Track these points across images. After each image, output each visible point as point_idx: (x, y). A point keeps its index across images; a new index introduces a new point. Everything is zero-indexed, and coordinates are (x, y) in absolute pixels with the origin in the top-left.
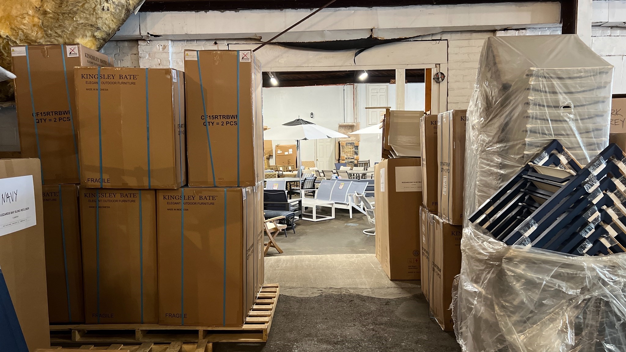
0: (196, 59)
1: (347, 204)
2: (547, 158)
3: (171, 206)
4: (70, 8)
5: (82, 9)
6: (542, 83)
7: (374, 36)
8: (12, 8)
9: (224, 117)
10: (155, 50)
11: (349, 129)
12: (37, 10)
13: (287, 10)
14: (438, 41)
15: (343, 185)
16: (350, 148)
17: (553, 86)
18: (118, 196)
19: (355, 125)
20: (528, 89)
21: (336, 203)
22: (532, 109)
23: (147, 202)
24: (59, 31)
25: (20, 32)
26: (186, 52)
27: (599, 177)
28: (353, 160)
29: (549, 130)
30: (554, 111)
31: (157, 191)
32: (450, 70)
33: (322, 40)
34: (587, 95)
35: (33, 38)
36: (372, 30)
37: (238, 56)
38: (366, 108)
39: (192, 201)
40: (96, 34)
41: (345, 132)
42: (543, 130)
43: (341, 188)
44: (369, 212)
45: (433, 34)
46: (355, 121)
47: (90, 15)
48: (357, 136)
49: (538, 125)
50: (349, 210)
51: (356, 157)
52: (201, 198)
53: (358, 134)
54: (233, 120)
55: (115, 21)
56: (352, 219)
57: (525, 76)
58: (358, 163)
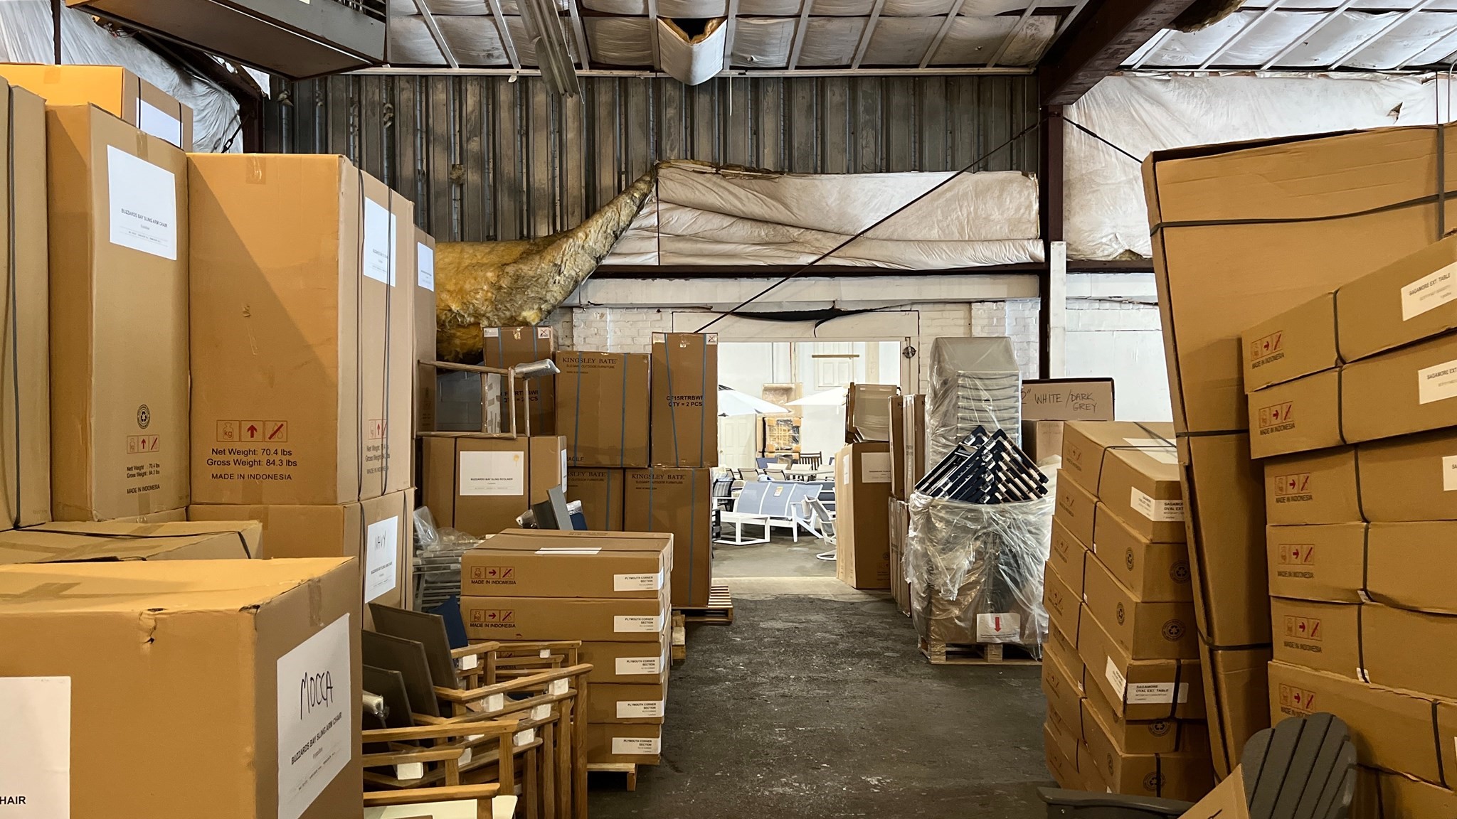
0: (664, 342)
1: (790, 519)
2: (974, 439)
3: (640, 485)
4: (525, 283)
5: (535, 284)
6: (968, 382)
7: (837, 307)
8: (465, 282)
9: (689, 398)
10: (592, 318)
11: (783, 394)
12: (492, 285)
13: (742, 279)
14: (907, 313)
15: (781, 491)
16: (784, 430)
17: (976, 385)
18: (587, 475)
19: (793, 386)
20: (958, 386)
21: (772, 518)
22: (962, 402)
23: (615, 481)
24: (508, 305)
25: (471, 306)
26: (654, 335)
27: (991, 451)
28: (789, 453)
29: (975, 417)
30: (978, 404)
31: (627, 470)
32: (922, 344)
33: (780, 311)
34: (1001, 392)
35: (482, 312)
36: (834, 302)
37: (705, 338)
38: (814, 356)
39: (661, 480)
40: (543, 306)
41: (774, 400)
42: (970, 417)
43: (778, 495)
44: (825, 526)
45: (901, 306)
46: (793, 381)
47: (541, 289)
48: (798, 408)
49: (967, 414)
50: (792, 528)
51: (796, 447)
52: (670, 477)
53: (800, 406)
54: (698, 401)
55: (562, 292)
56: (796, 543)
57: (955, 377)
58: (800, 457)
